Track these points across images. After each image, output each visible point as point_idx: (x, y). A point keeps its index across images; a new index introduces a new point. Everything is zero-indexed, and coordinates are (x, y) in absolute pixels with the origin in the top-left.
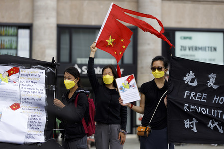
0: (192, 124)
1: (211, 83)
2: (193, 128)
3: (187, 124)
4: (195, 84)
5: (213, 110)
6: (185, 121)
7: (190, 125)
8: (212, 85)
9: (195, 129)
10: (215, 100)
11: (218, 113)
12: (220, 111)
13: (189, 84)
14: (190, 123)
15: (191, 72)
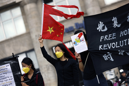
0: (109, 56)
1: (116, 24)
2: (110, 59)
3: (106, 57)
4: (106, 29)
5: (120, 42)
6: (104, 56)
7: (108, 57)
8: (116, 25)
9: (112, 60)
10: (122, 34)
11: (124, 42)
12: (126, 40)
13: (102, 31)
14: (107, 56)
15: (100, 22)
